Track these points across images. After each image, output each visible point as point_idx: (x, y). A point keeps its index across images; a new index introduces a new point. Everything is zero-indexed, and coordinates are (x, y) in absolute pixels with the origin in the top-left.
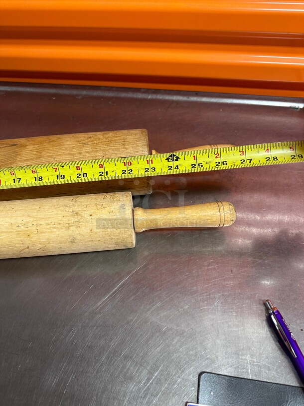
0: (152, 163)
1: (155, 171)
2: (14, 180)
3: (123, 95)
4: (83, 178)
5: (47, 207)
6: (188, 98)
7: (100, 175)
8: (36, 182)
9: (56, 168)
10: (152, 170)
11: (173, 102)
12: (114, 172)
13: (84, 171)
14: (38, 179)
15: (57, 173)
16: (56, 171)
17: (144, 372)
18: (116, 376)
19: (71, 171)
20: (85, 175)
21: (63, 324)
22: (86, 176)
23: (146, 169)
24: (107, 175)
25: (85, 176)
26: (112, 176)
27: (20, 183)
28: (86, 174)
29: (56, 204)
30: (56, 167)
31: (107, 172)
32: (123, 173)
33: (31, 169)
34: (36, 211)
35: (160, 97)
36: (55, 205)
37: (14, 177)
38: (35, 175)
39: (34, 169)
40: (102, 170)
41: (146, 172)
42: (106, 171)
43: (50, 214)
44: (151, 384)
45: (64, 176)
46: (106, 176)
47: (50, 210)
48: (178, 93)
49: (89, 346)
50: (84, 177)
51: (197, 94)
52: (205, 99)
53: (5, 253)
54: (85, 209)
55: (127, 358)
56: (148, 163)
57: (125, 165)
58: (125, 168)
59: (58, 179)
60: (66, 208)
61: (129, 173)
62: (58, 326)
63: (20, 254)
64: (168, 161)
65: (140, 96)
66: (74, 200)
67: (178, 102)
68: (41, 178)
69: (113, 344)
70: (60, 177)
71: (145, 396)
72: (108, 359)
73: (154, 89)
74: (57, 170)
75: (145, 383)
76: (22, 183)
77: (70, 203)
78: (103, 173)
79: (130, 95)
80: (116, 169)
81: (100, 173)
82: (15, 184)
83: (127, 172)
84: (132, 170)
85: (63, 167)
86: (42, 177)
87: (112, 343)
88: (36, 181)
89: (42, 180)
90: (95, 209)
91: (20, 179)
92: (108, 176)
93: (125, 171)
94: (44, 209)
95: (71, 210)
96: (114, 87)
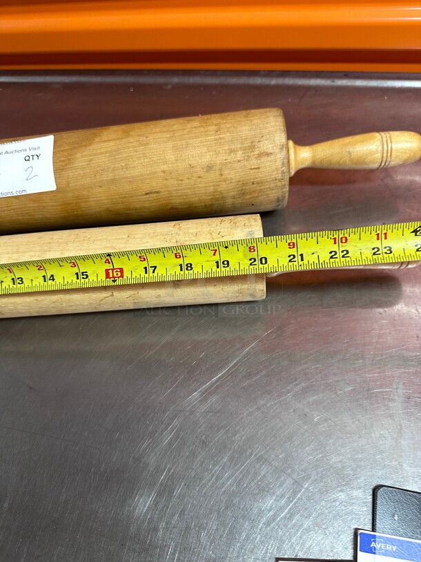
0: (386, 238)
1: (391, 252)
2: (145, 268)
3: (234, 80)
4: (261, 266)
5: (140, 236)
6: (333, 82)
7: (290, 261)
8: (182, 273)
9: (216, 250)
10: (385, 250)
11: (309, 88)
12: (316, 255)
13: (262, 254)
14: (184, 267)
15: (217, 258)
16: (214, 255)
17: (288, 482)
18: (245, 485)
19: (240, 255)
20: (263, 260)
21: (163, 408)
22: (266, 263)
23: (373, 249)
24: (302, 260)
25: (264, 262)
26: (311, 262)
27: (155, 274)
28: (266, 259)
29: (151, 232)
30: (216, 248)
31: (302, 255)
32: (331, 257)
33: (175, 252)
34: (124, 241)
35: (289, 81)
36: (150, 234)
37: (145, 264)
38: (180, 261)
39: (179, 251)
40: (293, 252)
41: (374, 254)
42: (299, 254)
43: (143, 245)
44: (299, 499)
45: (228, 262)
46: (301, 263)
47: (144, 241)
48: (318, 74)
49: (203, 442)
50: (261, 263)
51: (347, 75)
52: (359, 83)
53: (78, 303)
54: (194, 238)
55: (261, 460)
56: (378, 239)
57: (335, 243)
58: (335, 248)
59: (218, 267)
60: (166, 237)
61: (343, 257)
62: (156, 411)
63: (100, 305)
64: (416, 235)
65: (258, 81)
66: (177, 226)
67: (317, 89)
68: (190, 266)
69: (239, 438)
70: (221, 265)
71: (290, 516)
72: (233, 460)
73: (280, 71)
74: (217, 252)
75: (289, 498)
76: (160, 275)
77: (172, 231)
78: (294, 256)
79: (243, 80)
80: (318, 250)
81: (289, 256)
82: (147, 275)
83: (340, 254)
84: (348, 252)
85: (226, 247)
86: (191, 264)
87: (237, 437)
88: (181, 270)
89: (192, 269)
90: (209, 239)
91: (155, 267)
92: (305, 261)
93: (336, 253)
94: (134, 238)
95: (175, 241)
96: (218, 71)
